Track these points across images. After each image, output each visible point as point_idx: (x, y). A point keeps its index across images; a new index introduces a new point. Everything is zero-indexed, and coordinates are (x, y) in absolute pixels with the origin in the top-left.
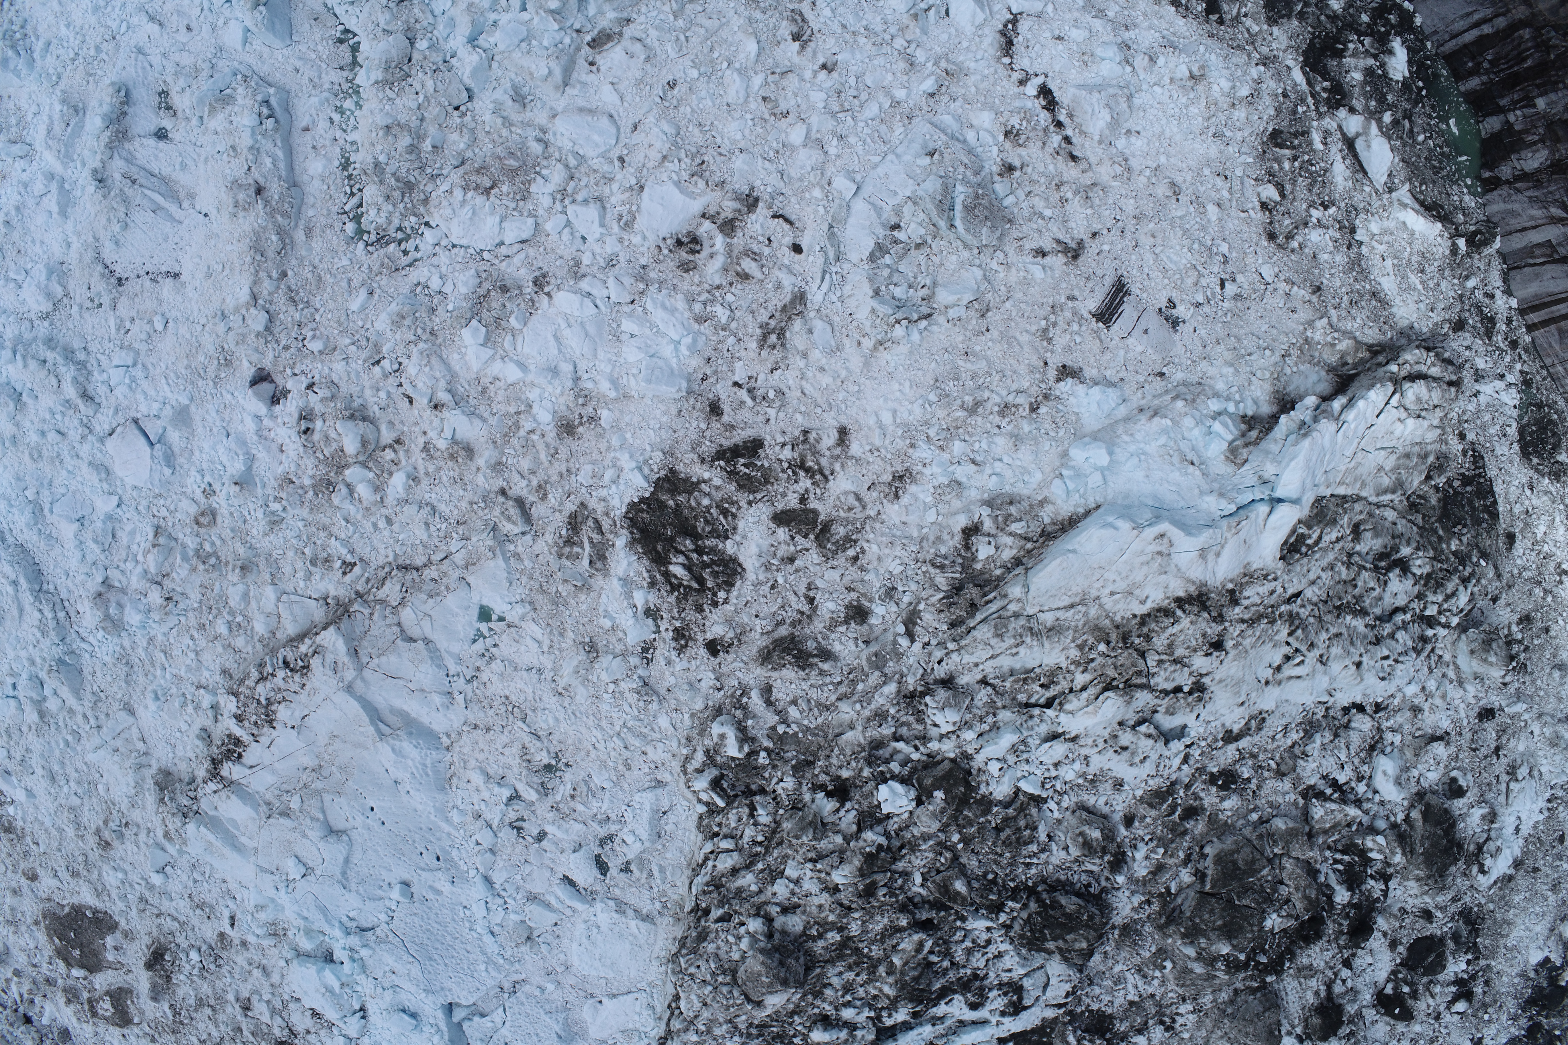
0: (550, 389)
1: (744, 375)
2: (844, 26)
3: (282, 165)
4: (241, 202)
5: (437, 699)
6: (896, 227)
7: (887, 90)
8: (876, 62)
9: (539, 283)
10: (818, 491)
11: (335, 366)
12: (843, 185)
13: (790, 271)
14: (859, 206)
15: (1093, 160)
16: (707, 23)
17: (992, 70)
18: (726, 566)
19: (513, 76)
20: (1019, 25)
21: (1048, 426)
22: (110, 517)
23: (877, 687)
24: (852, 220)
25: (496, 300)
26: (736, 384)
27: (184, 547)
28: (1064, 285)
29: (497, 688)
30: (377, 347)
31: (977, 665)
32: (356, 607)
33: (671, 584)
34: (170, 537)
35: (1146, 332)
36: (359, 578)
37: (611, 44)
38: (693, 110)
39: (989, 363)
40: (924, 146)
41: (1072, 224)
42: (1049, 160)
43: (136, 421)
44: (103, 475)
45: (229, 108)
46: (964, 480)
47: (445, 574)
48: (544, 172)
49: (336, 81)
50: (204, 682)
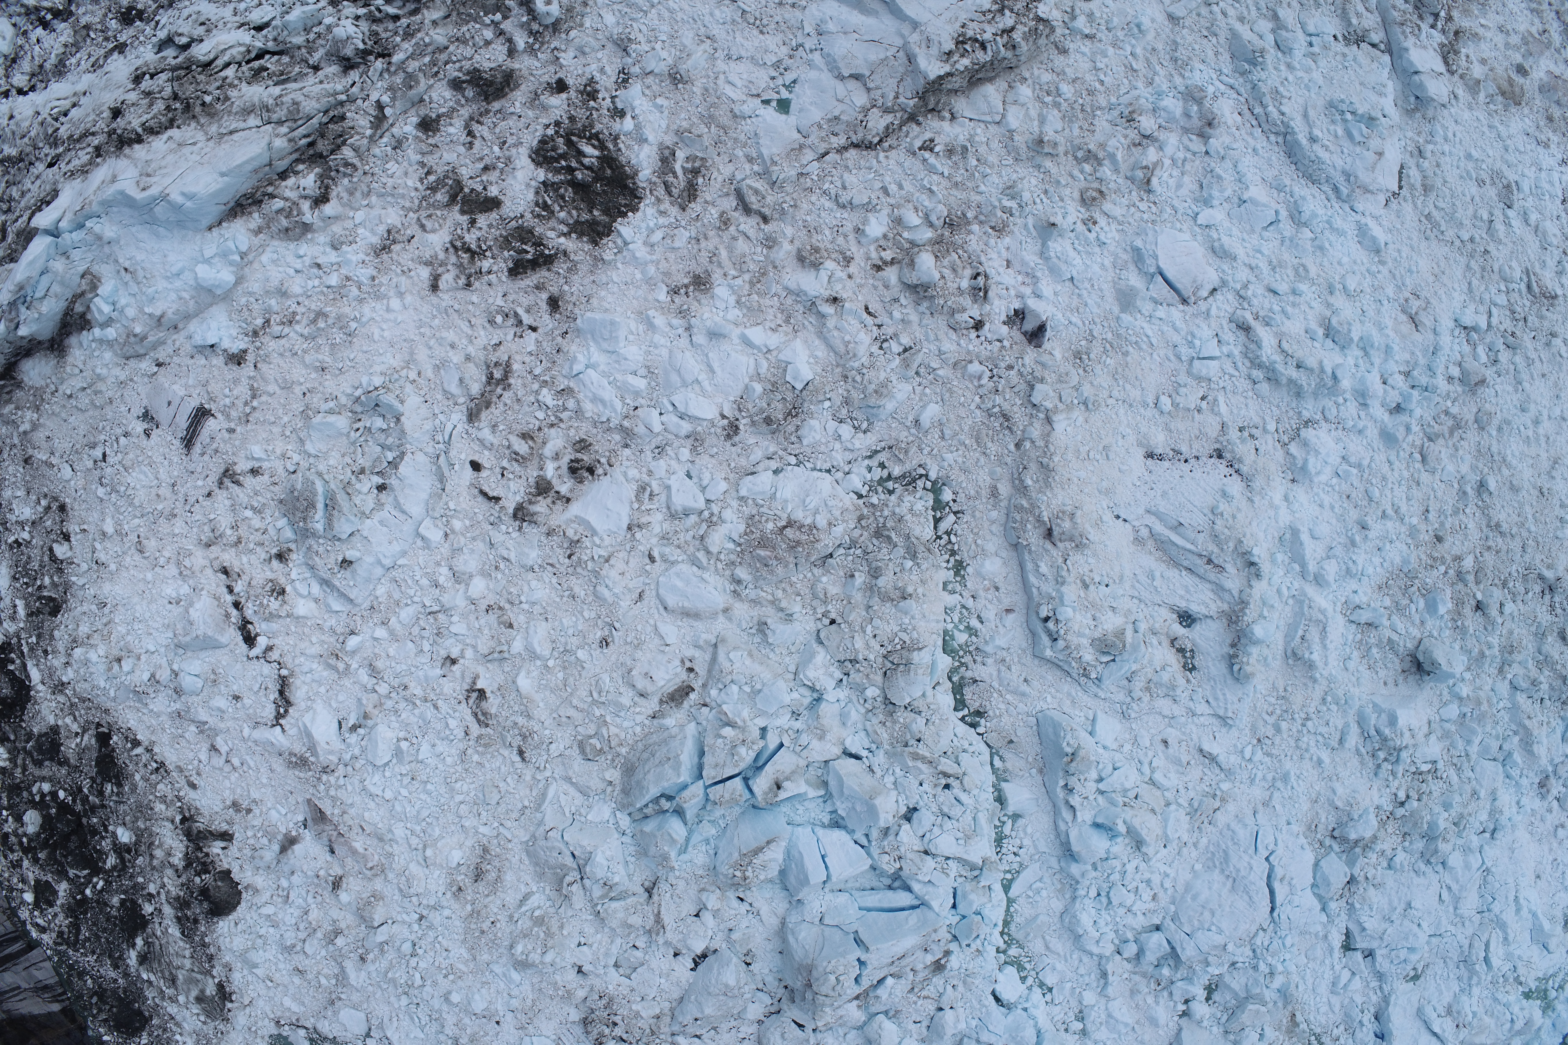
0: (717, 319)
1: (526, 338)
2: (436, 707)
3: (1029, 566)
4: (1067, 519)
5: (831, 27)
6: (381, 488)
7: (394, 637)
8: (404, 667)
9: (733, 429)
10: (459, 231)
11: (954, 347)
12: (435, 535)
13: (481, 441)
14: (416, 509)
15: (209, 572)
16: (571, 712)
17: (297, 662)
18: (545, 158)
19: (771, 655)
20: (274, 714)
21: (255, 306)
22: (1207, 202)
23: (411, 57)
24: (424, 496)
25: (778, 411)
26: (534, 329)
27: (1117, 171)
28: (237, 443)
29: (772, 41)
30: (906, 365)
31: (321, 82)
32: (911, 103)
33: (598, 140)
34: (1132, 179)
35: (169, 403)
36: (917, 137)
37: (671, 690)
38: (581, 613)
39: (303, 362)
40: (354, 572)
41: (228, 503)
42: (247, 566)
43: (1184, 301)
44: (1216, 244)
45: (1097, 635)
46: (328, 249)
47: (822, 139)
48: (731, 546)
49: (979, 666)
50: (1088, 42)
